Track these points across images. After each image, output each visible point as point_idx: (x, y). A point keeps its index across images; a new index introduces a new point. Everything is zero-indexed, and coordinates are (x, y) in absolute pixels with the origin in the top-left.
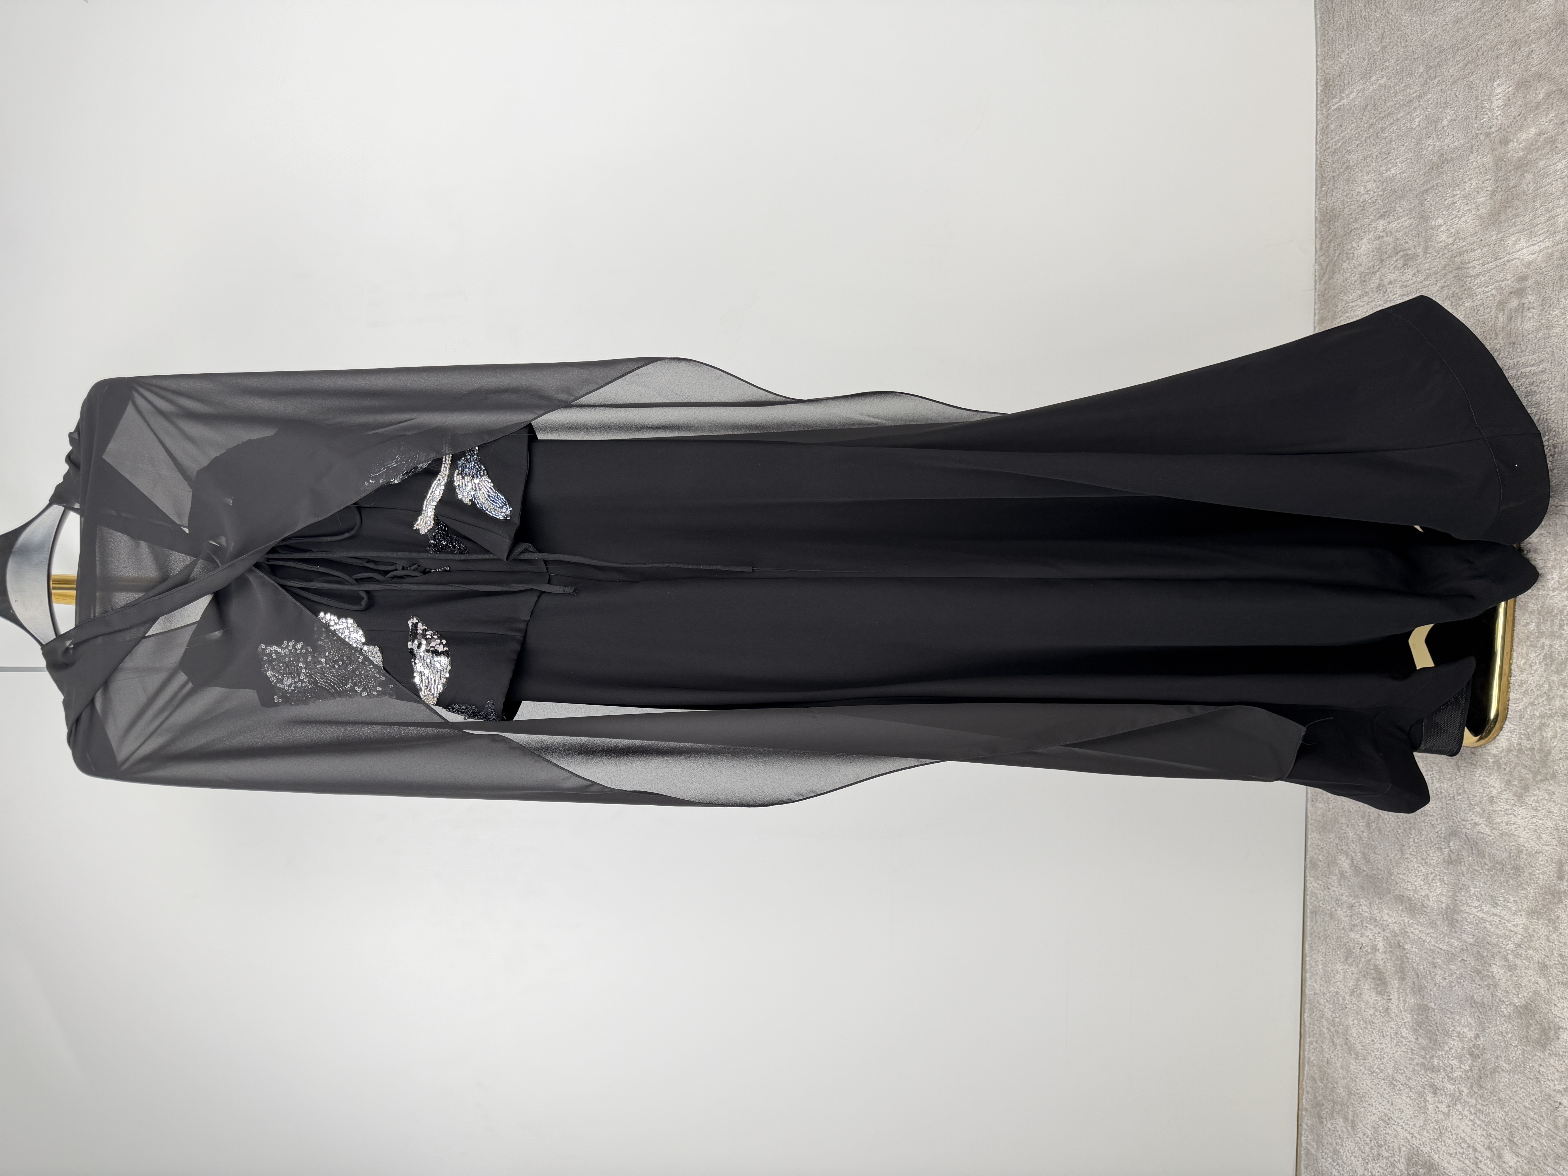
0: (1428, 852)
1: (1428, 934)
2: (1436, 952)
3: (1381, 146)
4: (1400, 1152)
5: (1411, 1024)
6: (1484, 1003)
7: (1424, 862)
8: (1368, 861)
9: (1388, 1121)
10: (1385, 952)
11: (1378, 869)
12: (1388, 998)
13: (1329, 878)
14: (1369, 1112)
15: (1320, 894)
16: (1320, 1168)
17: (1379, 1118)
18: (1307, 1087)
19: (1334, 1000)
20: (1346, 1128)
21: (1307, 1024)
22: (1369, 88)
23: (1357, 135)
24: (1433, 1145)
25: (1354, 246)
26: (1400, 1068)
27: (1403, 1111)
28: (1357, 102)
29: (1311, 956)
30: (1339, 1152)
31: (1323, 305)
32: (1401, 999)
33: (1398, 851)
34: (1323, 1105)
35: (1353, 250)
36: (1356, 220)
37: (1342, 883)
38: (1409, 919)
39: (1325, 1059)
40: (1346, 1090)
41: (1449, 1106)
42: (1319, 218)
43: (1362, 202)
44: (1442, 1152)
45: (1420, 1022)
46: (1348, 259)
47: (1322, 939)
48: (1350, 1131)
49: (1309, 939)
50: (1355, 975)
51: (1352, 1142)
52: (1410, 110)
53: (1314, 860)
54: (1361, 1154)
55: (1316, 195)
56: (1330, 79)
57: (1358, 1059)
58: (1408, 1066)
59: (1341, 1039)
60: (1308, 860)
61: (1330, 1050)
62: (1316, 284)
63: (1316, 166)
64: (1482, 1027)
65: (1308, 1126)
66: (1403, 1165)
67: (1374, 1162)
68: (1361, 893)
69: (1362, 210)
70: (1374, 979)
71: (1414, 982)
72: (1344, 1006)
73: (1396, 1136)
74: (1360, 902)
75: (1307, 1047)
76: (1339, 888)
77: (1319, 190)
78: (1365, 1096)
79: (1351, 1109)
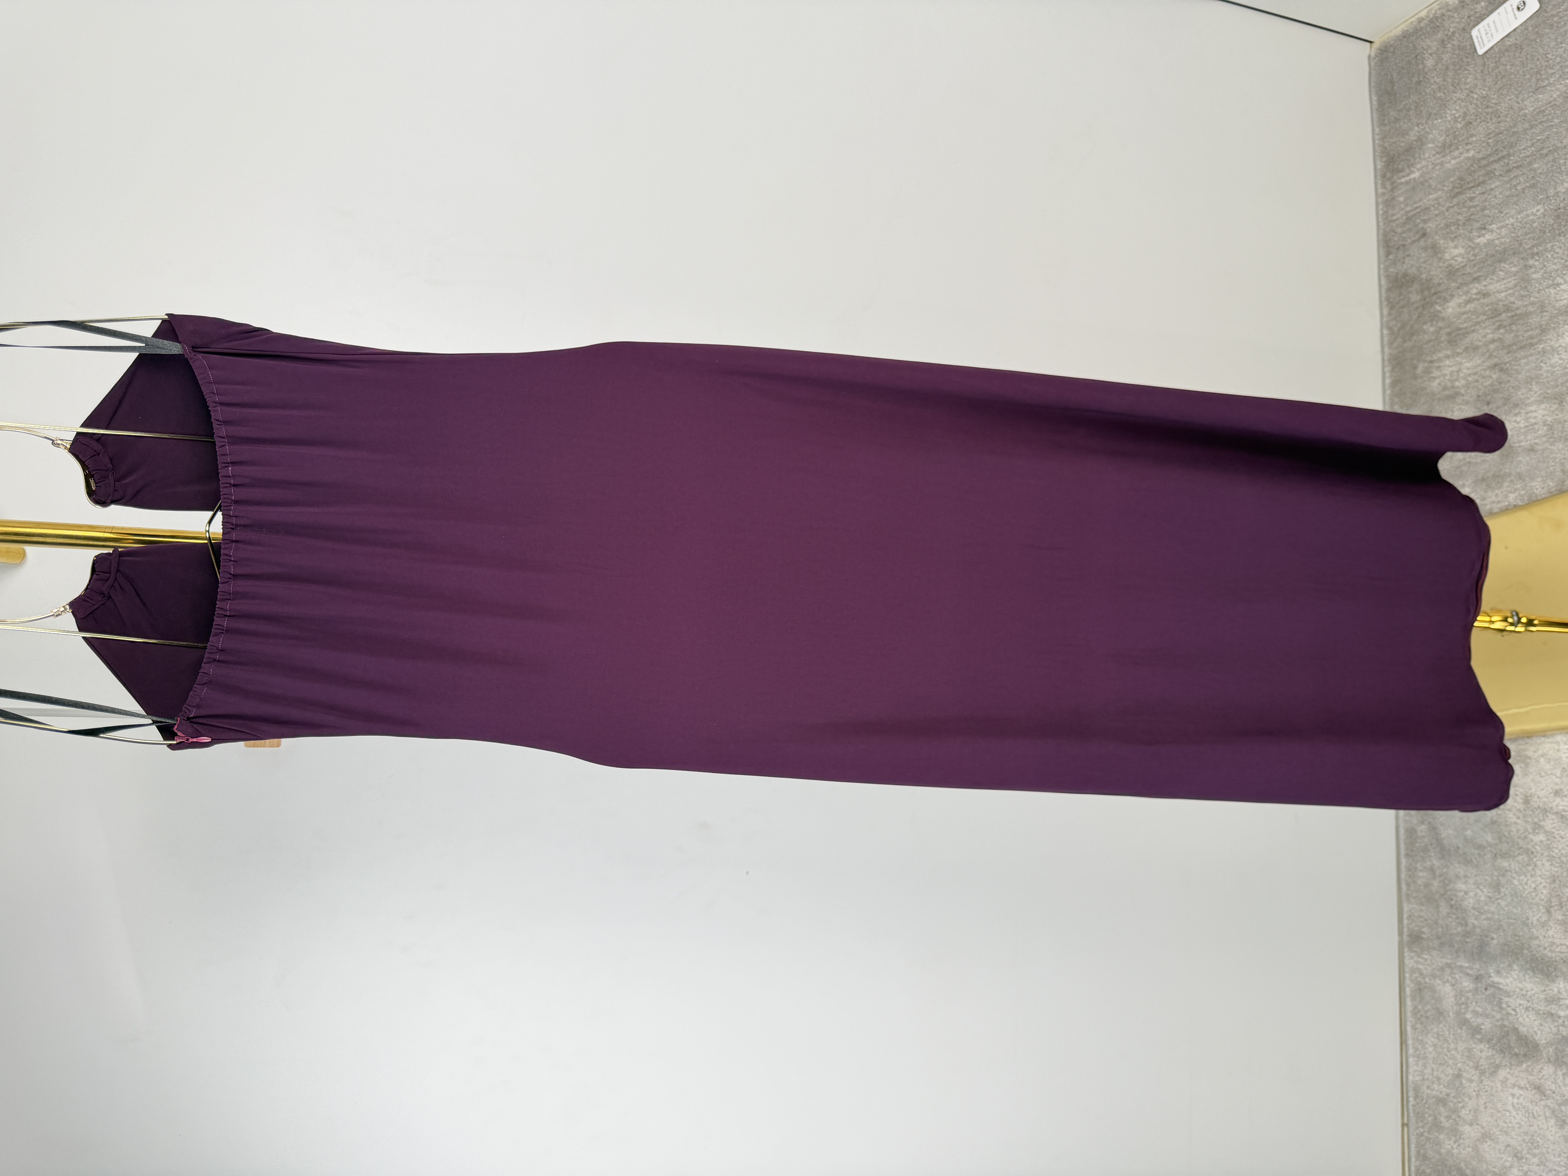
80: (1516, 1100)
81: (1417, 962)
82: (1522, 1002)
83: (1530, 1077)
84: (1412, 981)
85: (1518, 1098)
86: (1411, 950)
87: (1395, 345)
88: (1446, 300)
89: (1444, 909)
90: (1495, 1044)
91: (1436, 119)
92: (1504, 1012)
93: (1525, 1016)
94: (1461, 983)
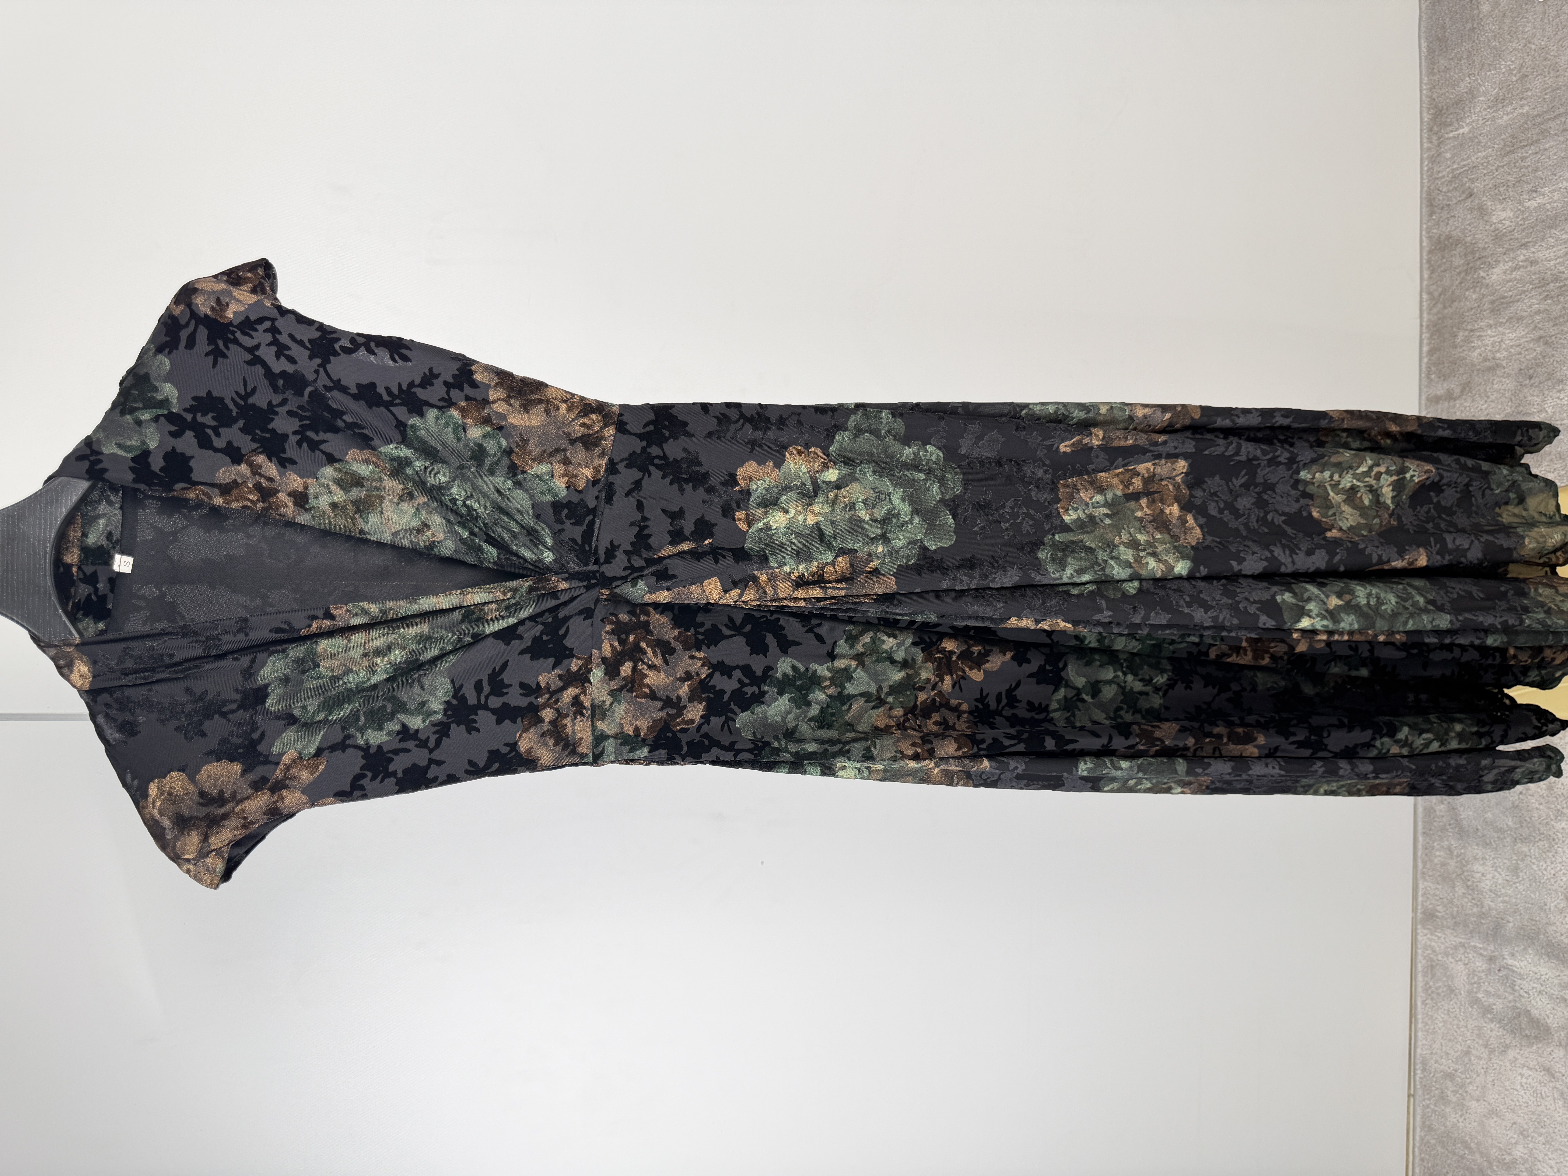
25: (1481, 275)
28: (1484, 131)
31: (1435, 335)
36: (1484, 249)
42: (1426, 246)
43: (1493, 231)
46: (1473, 288)
55: (1422, 223)
56: (1441, 108)
80: (1524, 1080)
81: (1430, 940)
82: (1535, 985)
83: (1540, 1059)
84: (1425, 958)
85: (1527, 1078)
86: (1424, 927)
87: (1435, 311)
88: (1490, 266)
89: (1460, 890)
90: (1506, 1025)
91: (1490, 71)
92: (1517, 994)
93: (1538, 999)
94: (1474, 962)
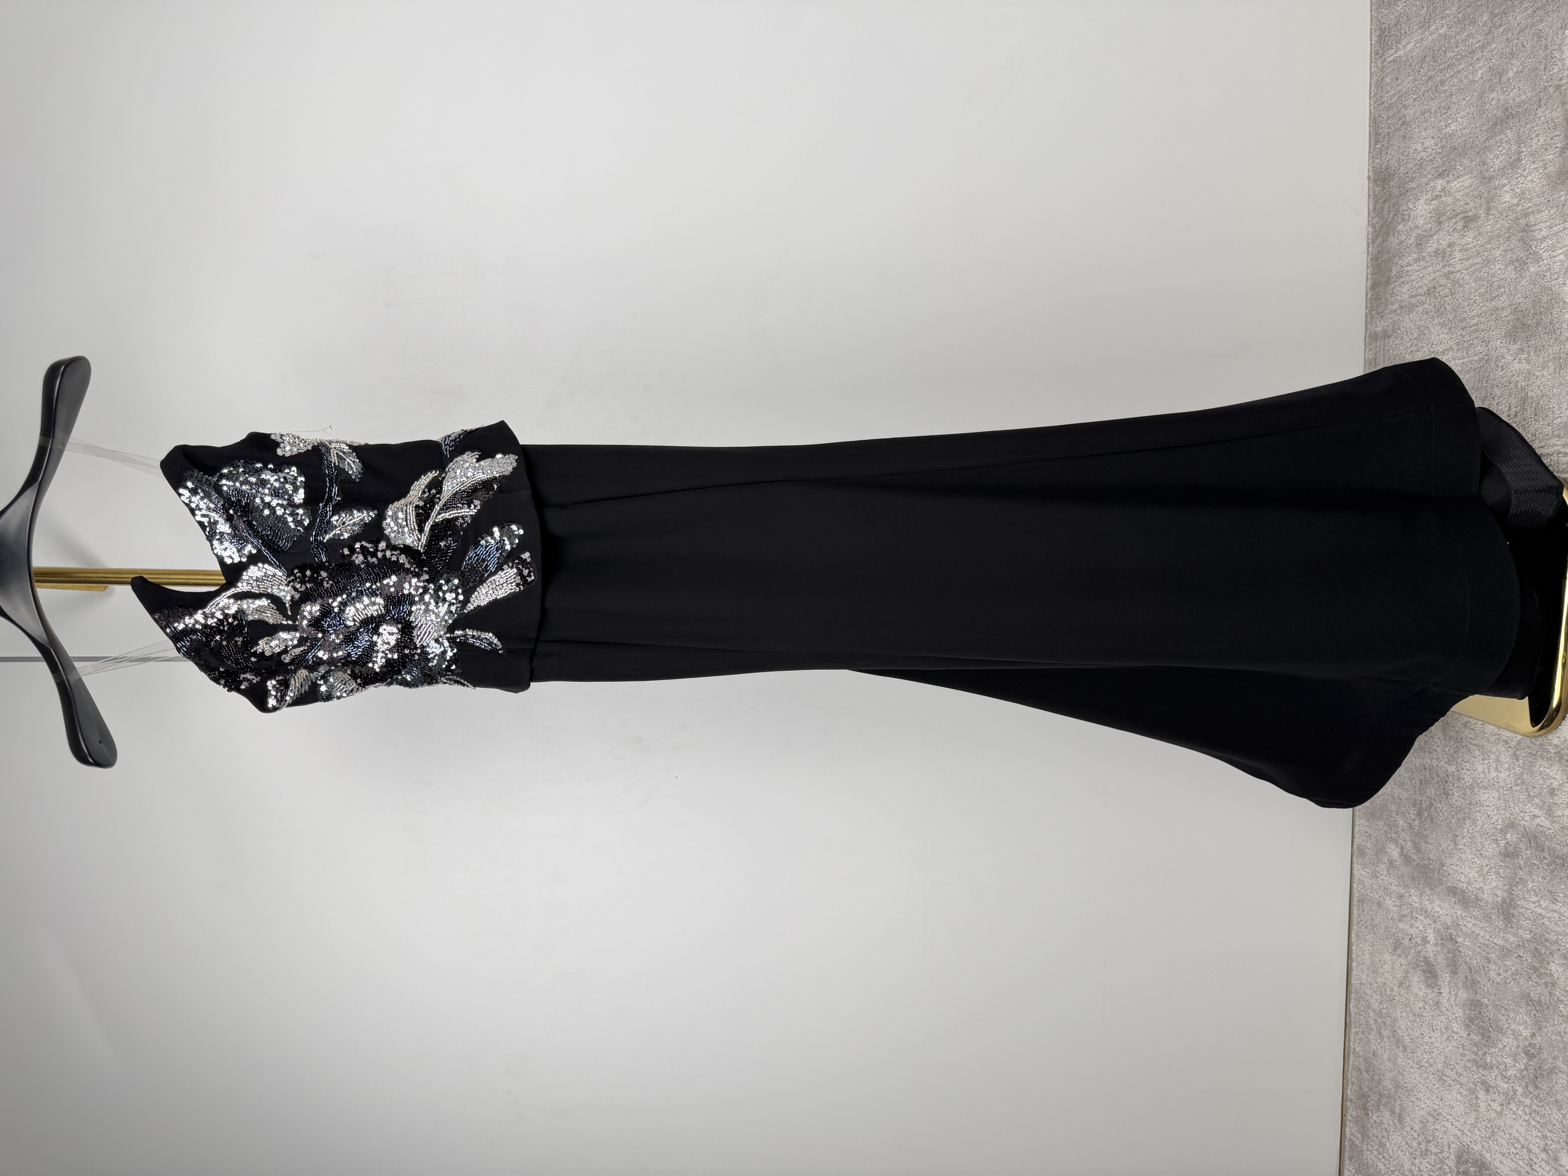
0: (1483, 844)
1: (1482, 928)
2: (1491, 947)
3: (1440, 100)
4: (1449, 1148)
5: (1462, 1019)
6: (1541, 1001)
7: (1478, 853)
8: (1418, 850)
9: (1437, 1117)
10: (1436, 945)
11: (1430, 859)
12: (1438, 991)
13: (1376, 866)
14: (1417, 1106)
15: (1368, 882)
16: (1365, 1160)
17: (1427, 1113)
18: (1352, 1078)
19: (1381, 991)
20: (1393, 1121)
21: (1353, 1014)
22: (1428, 38)
23: (1414, 89)
24: (1485, 1144)
25: (1410, 207)
26: (1450, 1063)
27: (1453, 1107)
28: (1415, 53)
29: (1358, 945)
30: (1385, 1145)
31: (1376, 269)
32: (1453, 993)
33: (1451, 841)
34: (1369, 1097)
35: (1409, 211)
36: (1413, 179)
37: (1391, 872)
38: (1462, 912)
39: (1372, 1051)
40: (1393, 1083)
41: (1503, 1105)
42: (1372, 177)
43: (1419, 160)
44: (1494, 1152)
45: (1473, 1018)
46: (1403, 220)
47: (1369, 928)
48: (1397, 1124)
49: (1355, 927)
50: (1404, 967)
51: (1398, 1136)
52: (1472, 62)
53: (1362, 847)
54: (1408, 1148)
55: (1370, 152)
56: (1385, 29)
57: (1406, 1052)
58: (1459, 1062)
59: (1388, 1031)
60: (1355, 847)
61: (1377, 1041)
62: (1368, 247)
63: (1370, 122)
64: (1539, 1026)
65: (1353, 1118)
66: (1452, 1162)
67: (1422, 1157)
68: (1411, 883)
69: (1419, 169)
70: (1424, 971)
71: (1466, 976)
72: (1392, 998)
73: (1445, 1133)
74: (1410, 892)
75: (1352, 1038)
76: (1388, 877)
77: (1372, 147)
78: (1413, 1090)
79: (1399, 1103)
